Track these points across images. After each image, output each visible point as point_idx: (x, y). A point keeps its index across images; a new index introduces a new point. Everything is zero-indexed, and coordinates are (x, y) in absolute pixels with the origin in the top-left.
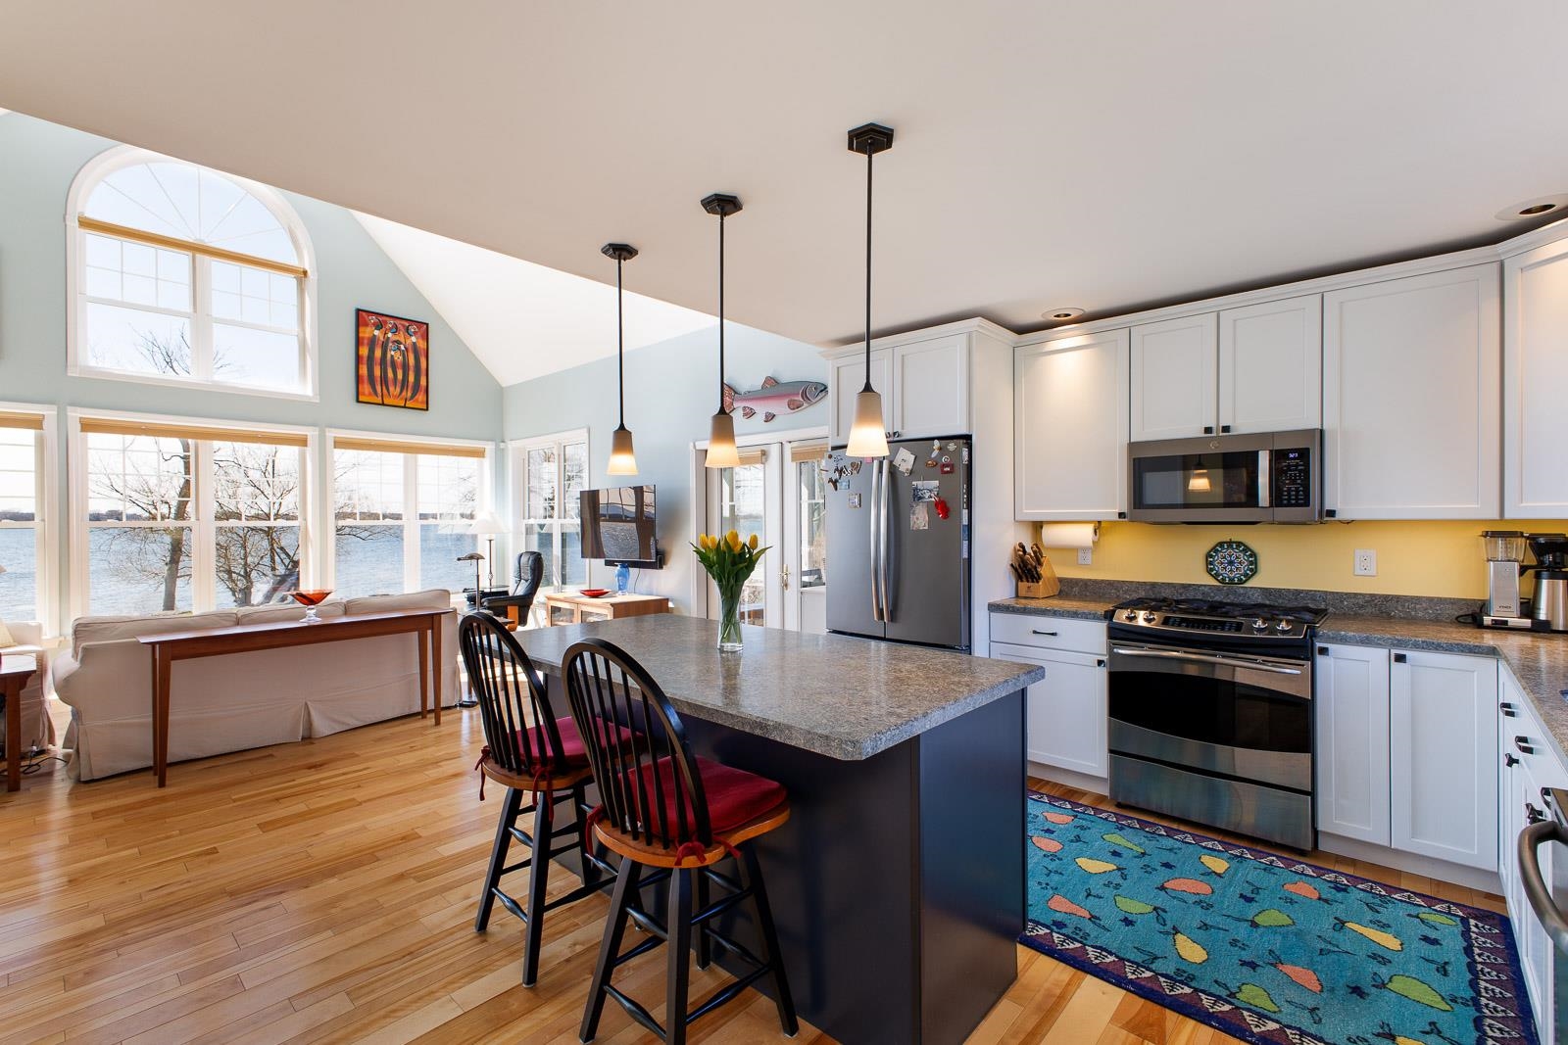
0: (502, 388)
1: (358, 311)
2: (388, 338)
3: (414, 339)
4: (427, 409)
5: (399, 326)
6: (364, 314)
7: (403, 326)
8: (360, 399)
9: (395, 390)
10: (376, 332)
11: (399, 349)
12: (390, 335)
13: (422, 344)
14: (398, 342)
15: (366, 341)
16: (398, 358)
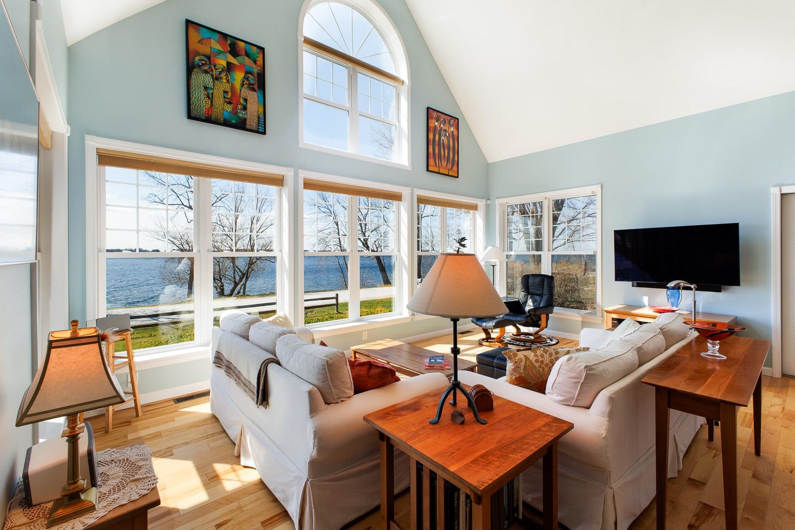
0: (488, 164)
1: (428, 109)
2: (441, 128)
3: (452, 129)
4: (458, 177)
5: (446, 120)
6: (431, 110)
7: (448, 119)
8: (430, 169)
9: (444, 163)
10: (436, 124)
11: (446, 135)
12: (442, 126)
13: (455, 133)
14: (445, 131)
15: (432, 129)
16: (446, 142)
